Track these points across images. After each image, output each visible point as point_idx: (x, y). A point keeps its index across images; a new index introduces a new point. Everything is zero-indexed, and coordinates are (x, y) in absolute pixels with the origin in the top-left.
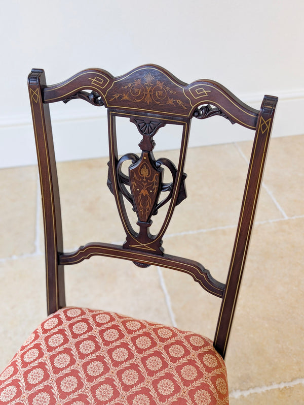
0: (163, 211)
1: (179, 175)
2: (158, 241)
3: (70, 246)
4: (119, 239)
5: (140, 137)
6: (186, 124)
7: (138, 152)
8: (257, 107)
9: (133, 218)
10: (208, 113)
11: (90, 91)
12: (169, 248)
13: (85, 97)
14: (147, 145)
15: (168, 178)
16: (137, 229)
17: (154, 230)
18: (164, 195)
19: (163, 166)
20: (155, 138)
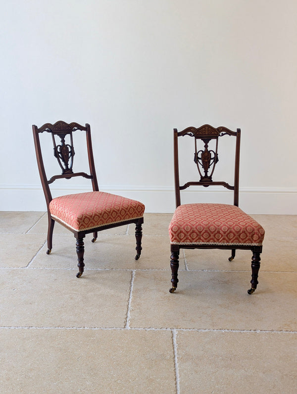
0: (211, 167)
1: (216, 154)
2: (210, 177)
3: (181, 184)
4: (198, 179)
5: (205, 144)
6: (217, 138)
7: (204, 149)
8: (236, 131)
9: (202, 170)
10: (223, 135)
11: (189, 133)
12: (214, 180)
13: (188, 134)
14: (206, 146)
15: (213, 156)
16: (203, 175)
17: (209, 175)
18: (212, 161)
19: (211, 152)
20: (208, 144)
